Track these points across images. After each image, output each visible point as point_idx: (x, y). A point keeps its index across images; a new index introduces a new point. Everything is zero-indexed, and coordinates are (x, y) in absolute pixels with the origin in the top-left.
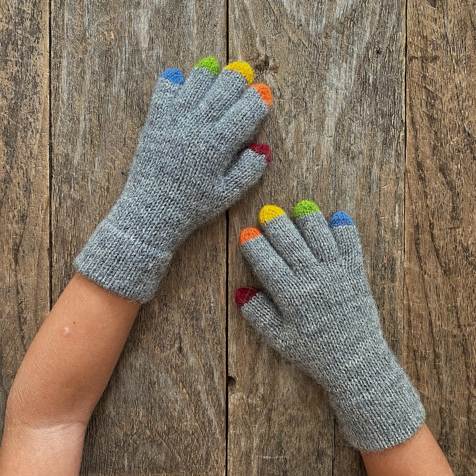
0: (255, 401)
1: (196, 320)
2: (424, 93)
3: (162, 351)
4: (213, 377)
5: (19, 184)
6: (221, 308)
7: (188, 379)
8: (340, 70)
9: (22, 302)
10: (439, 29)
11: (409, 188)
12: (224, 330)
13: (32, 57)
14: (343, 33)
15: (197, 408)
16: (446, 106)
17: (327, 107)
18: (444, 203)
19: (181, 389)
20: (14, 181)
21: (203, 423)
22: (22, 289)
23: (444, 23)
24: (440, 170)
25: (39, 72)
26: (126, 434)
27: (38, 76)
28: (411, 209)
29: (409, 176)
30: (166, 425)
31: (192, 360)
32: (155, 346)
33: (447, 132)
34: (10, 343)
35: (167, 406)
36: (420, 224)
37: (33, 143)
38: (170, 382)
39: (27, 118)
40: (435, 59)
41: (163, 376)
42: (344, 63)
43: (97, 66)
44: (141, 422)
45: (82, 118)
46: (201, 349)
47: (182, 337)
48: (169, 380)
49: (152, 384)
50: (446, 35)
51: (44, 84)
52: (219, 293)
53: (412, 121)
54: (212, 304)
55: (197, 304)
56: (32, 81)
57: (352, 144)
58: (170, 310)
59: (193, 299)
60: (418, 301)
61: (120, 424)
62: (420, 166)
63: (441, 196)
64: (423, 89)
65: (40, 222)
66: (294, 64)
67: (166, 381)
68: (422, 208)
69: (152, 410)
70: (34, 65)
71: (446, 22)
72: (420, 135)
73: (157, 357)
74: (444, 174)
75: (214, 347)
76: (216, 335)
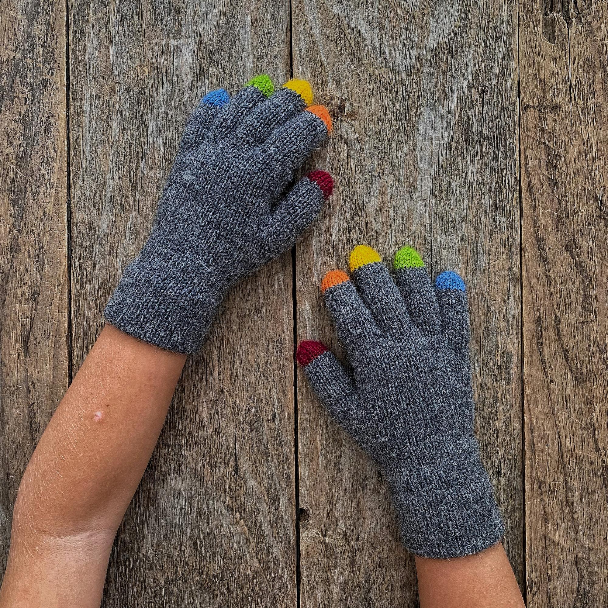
0: (334, 539)
1: (257, 431)
2: (543, 150)
3: (214, 472)
4: (279, 504)
5: (29, 252)
6: (289, 415)
7: (246, 507)
8: (435, 115)
9: (34, 403)
10: (560, 71)
11: (527, 271)
12: (292, 444)
13: (45, 93)
14: (439, 68)
15: (258, 544)
16: (571, 167)
17: (419, 163)
18: (572, 291)
19: (238, 521)
20: (23, 249)
21: (267, 564)
22: (34, 386)
23: (566, 63)
24: (566, 249)
25: (53, 112)
26: (168, 580)
27: (53, 116)
28: (530, 299)
29: (527, 257)
30: (220, 567)
31: (251, 482)
32: (204, 465)
33: (574, 200)
34: (18, 456)
36: (543, 318)
37: (47, 201)
39: (39, 170)
40: (556, 108)
41: (214, 504)
42: (440, 106)
43: (127, 110)
44: (187, 564)
45: (109, 176)
46: (263, 469)
48: (222, 507)
49: (201, 514)
50: (569, 77)
51: (60, 126)
52: (285, 396)
53: (529, 186)
54: (276, 410)
55: (257, 411)
56: (45, 123)
57: (453, 209)
58: (223, 419)
59: (252, 404)
60: (543, 417)
61: (160, 566)
62: (540, 243)
63: (568, 282)
64: (542, 146)
65: (56, 300)
66: (377, 109)
67: (218, 509)
68: (545, 297)
69: (201, 547)
70: (47, 103)
71: (568, 62)
72: (540, 205)
73: (206, 479)
74: (571, 253)
75: (279, 466)
76: (282, 450)
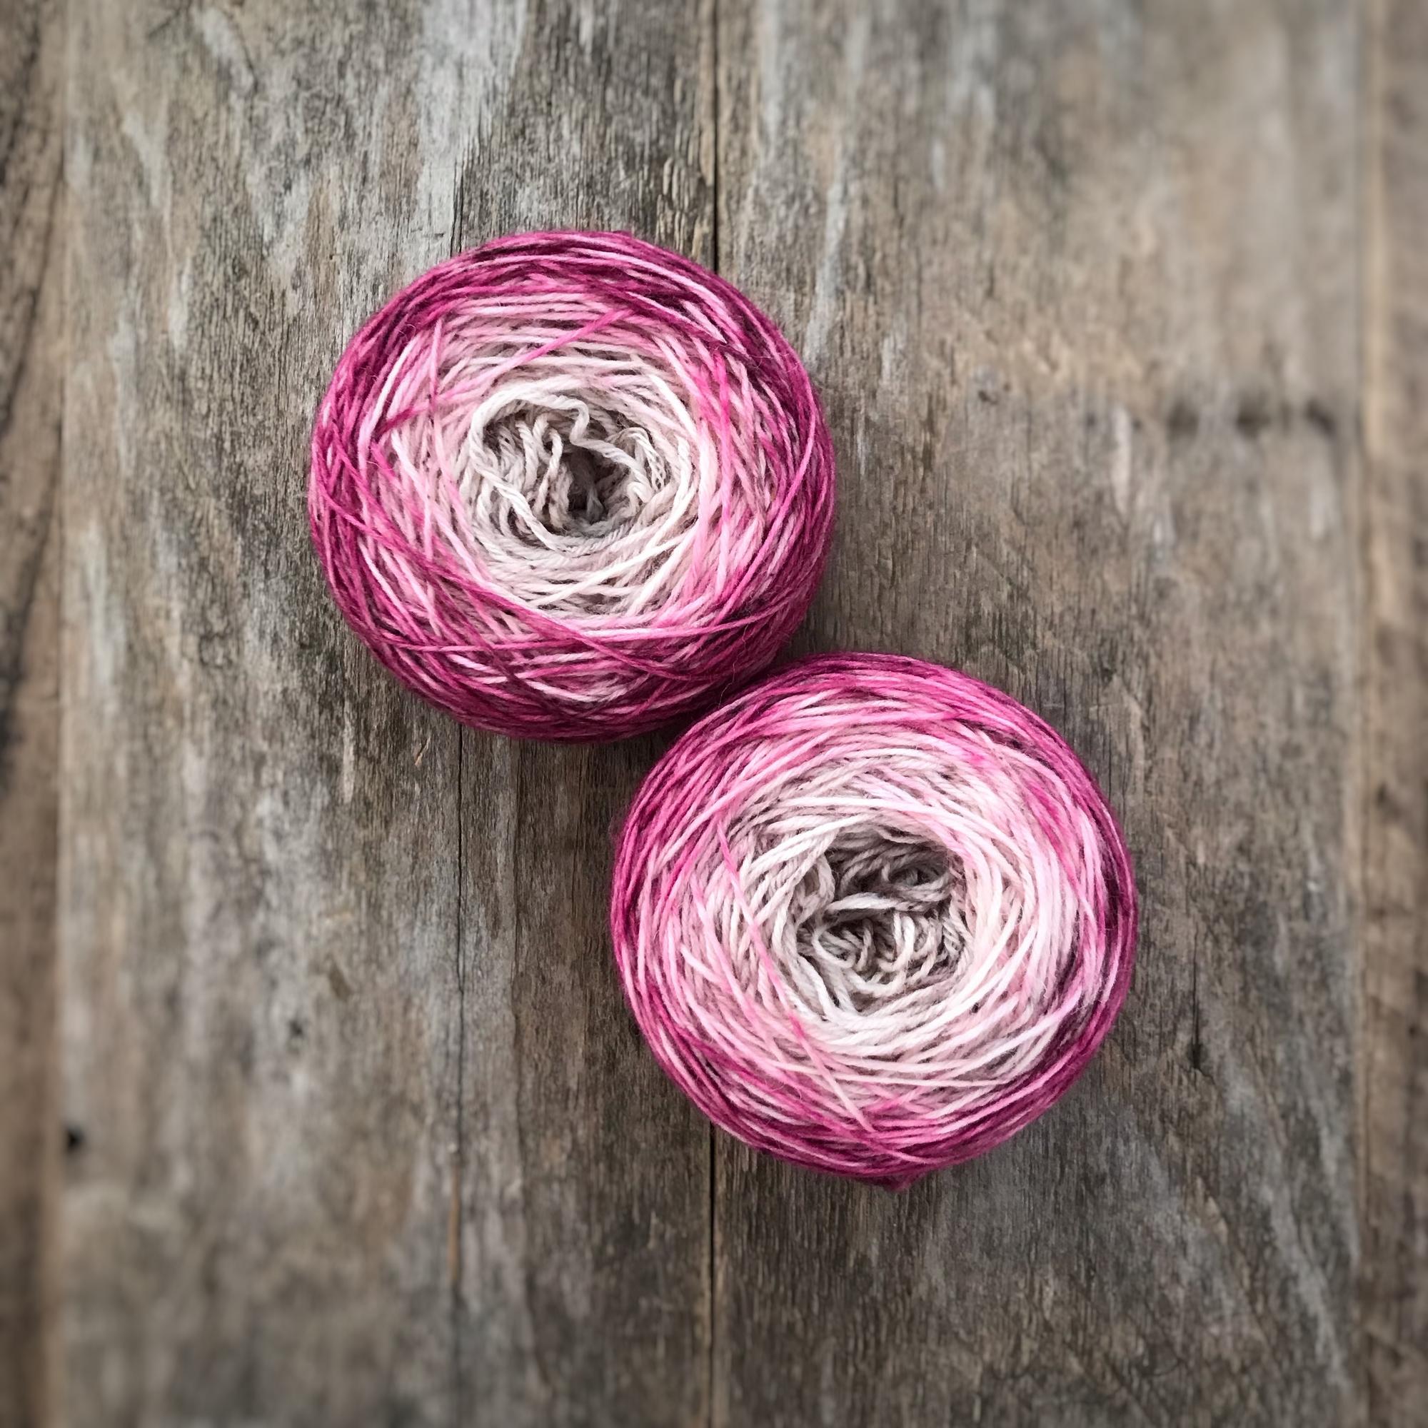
35: (1148, 1264)
38: (1158, 1176)
47: (1204, 1006)
